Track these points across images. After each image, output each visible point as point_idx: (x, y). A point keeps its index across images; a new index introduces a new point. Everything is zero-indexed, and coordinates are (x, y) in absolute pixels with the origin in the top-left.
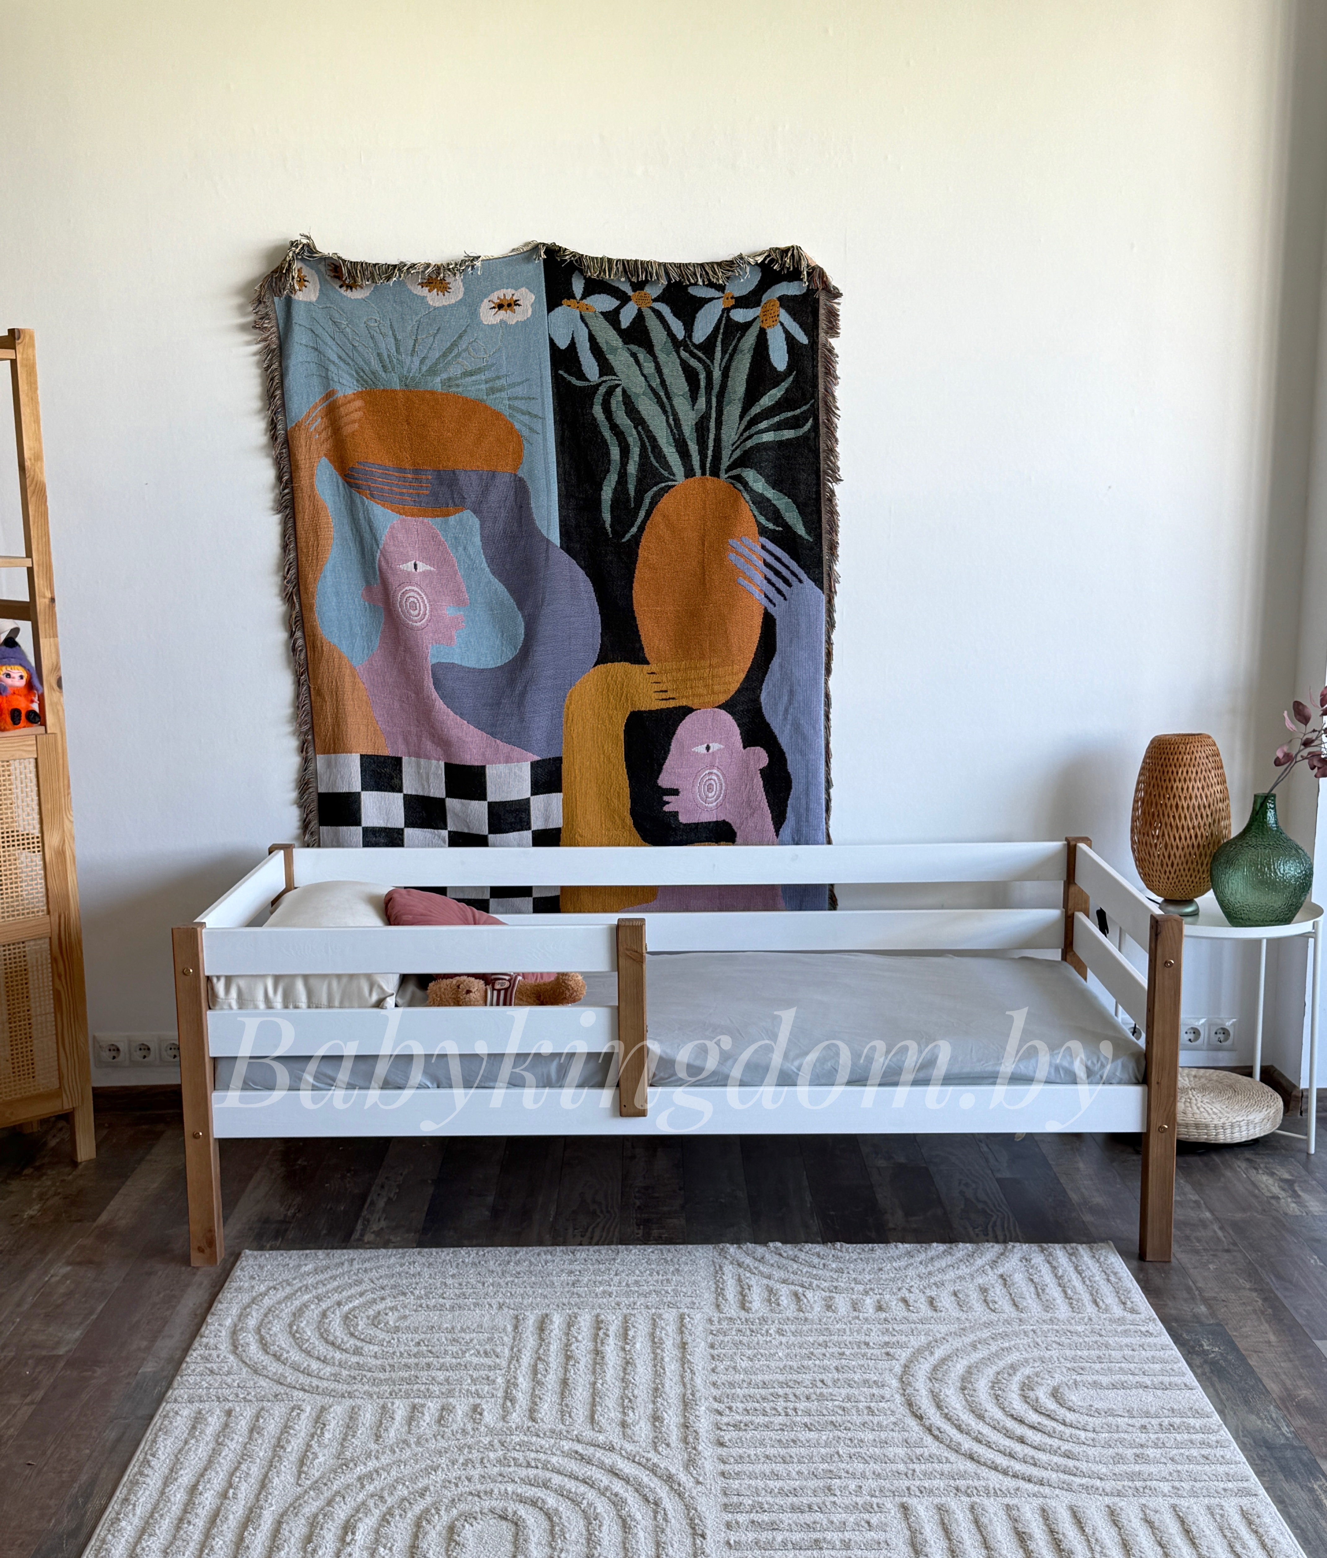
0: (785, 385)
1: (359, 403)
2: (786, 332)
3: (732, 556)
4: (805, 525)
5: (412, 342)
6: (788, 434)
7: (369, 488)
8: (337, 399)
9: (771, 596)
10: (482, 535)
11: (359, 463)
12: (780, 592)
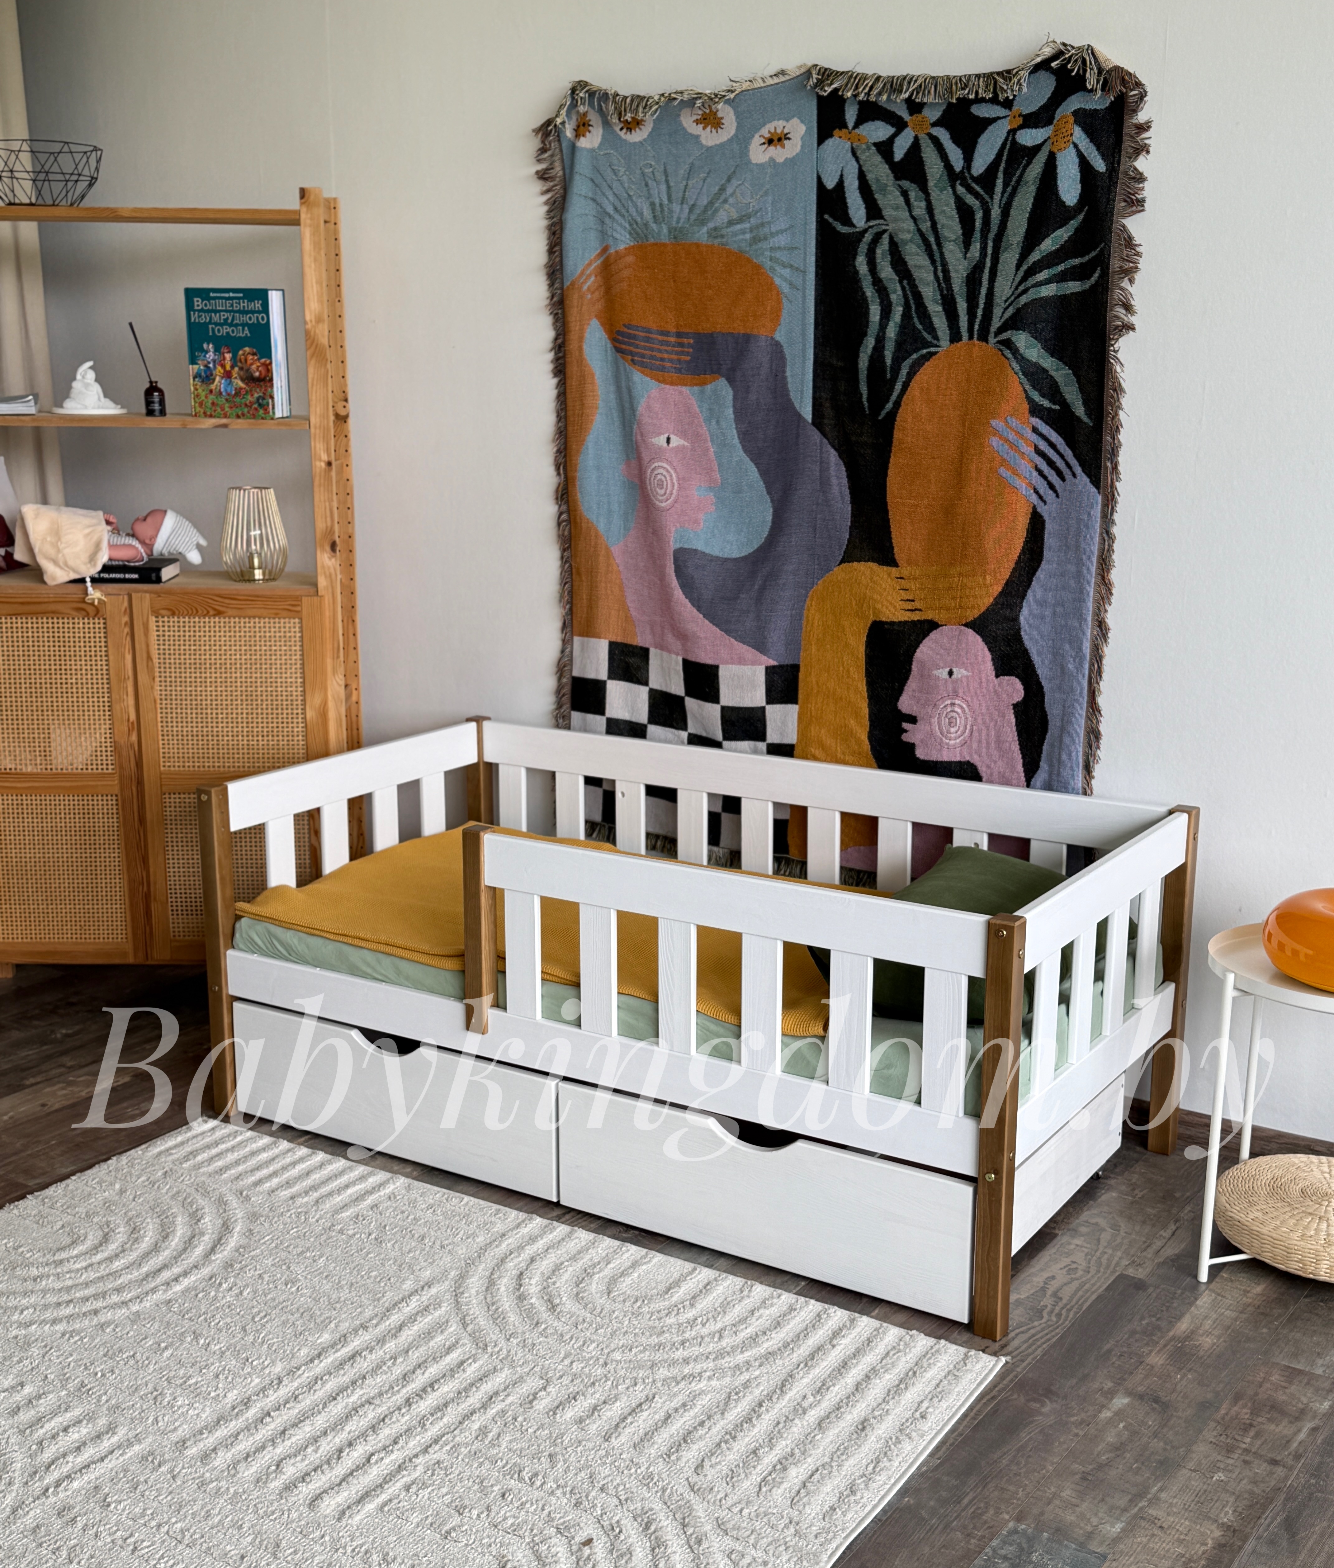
0: (1074, 224)
1: (630, 259)
2: (1081, 155)
3: (995, 442)
4: (1085, 404)
5: (682, 188)
6: (1074, 287)
7: (631, 353)
8: (610, 255)
9: (1041, 492)
10: (734, 407)
11: (624, 325)
12: (1051, 486)
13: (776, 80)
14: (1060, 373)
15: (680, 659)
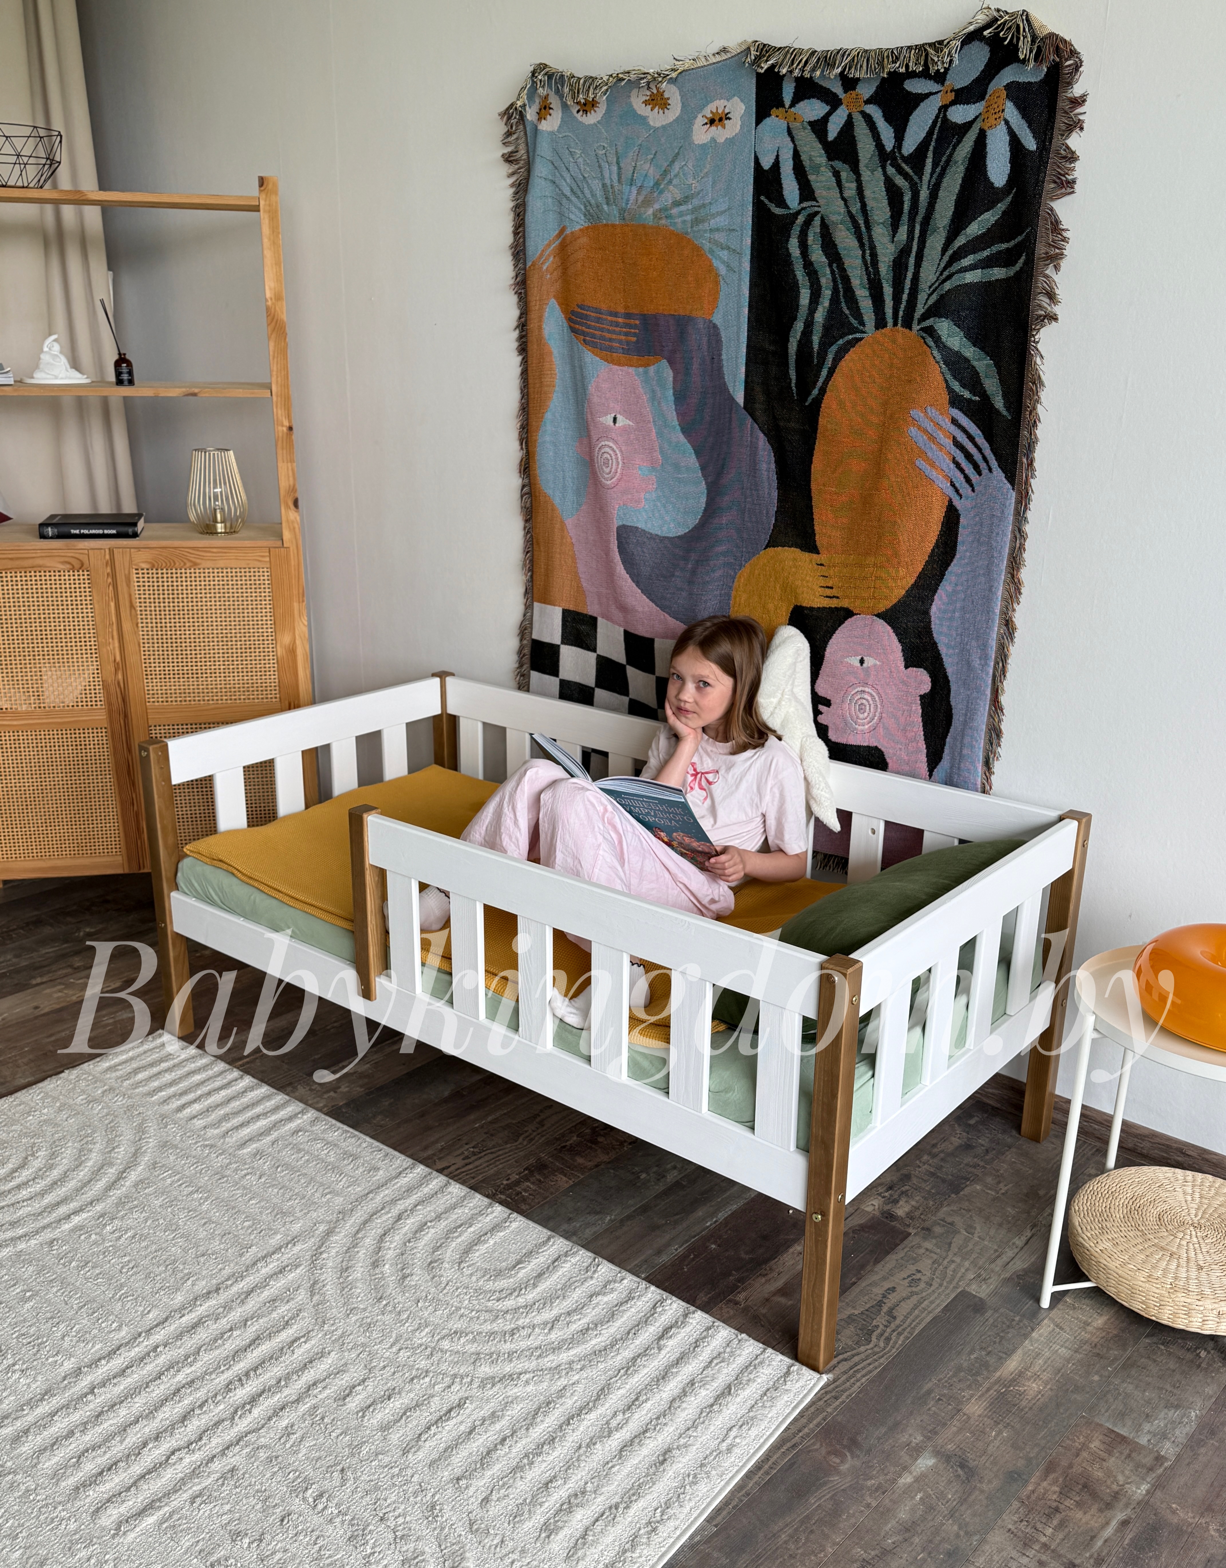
1: (584, 240)
2: (1011, 132)
3: (913, 431)
4: (1004, 396)
5: (631, 169)
6: (998, 273)
7: (584, 333)
8: (566, 236)
9: (957, 485)
10: (674, 388)
11: (577, 305)
12: (968, 480)
13: (718, 58)
14: (983, 364)
15: (622, 630)
